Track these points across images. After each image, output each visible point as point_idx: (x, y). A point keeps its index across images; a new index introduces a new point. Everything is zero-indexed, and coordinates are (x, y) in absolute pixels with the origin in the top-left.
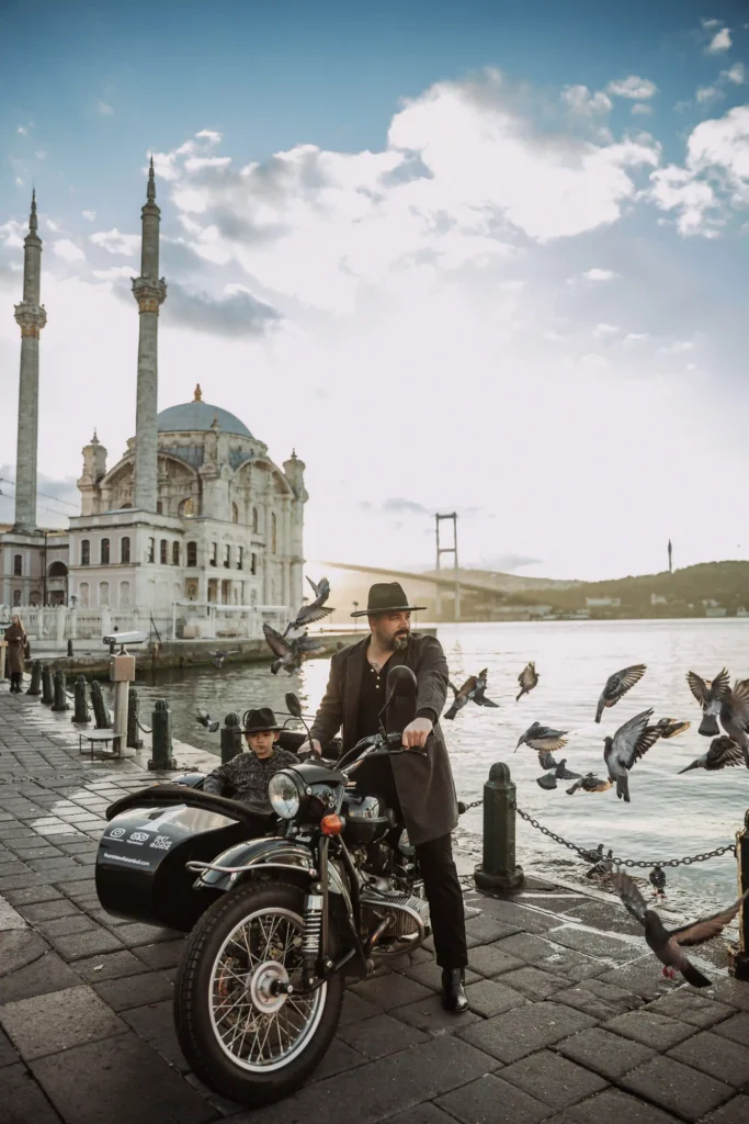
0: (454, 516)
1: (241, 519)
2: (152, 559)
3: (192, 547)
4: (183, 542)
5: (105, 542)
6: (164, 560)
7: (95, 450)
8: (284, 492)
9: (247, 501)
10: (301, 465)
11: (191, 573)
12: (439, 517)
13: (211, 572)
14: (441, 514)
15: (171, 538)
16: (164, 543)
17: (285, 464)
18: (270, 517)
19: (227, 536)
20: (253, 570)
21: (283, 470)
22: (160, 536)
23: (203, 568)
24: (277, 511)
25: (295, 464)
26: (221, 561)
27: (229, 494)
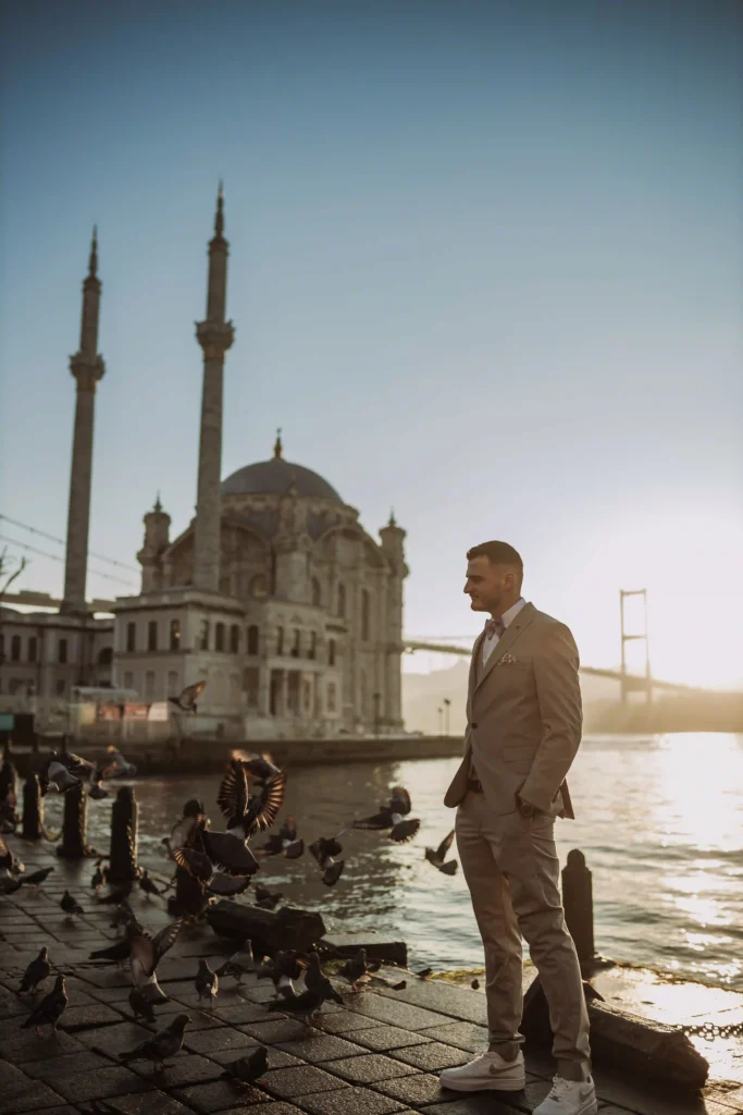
0: (643, 592)
1: (324, 601)
2: (204, 645)
3: (253, 632)
4: (243, 625)
5: (153, 626)
6: (219, 647)
7: (157, 520)
8: (379, 565)
9: (331, 577)
10: (402, 533)
11: (249, 662)
12: (623, 594)
13: (275, 662)
14: (626, 589)
15: (228, 621)
16: (220, 627)
17: (382, 532)
18: (360, 596)
19: (297, 619)
20: (331, 662)
21: (378, 541)
22: (215, 618)
23: (265, 657)
24: (371, 589)
25: (393, 533)
26: (287, 649)
27: (308, 569)
